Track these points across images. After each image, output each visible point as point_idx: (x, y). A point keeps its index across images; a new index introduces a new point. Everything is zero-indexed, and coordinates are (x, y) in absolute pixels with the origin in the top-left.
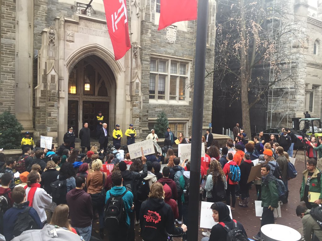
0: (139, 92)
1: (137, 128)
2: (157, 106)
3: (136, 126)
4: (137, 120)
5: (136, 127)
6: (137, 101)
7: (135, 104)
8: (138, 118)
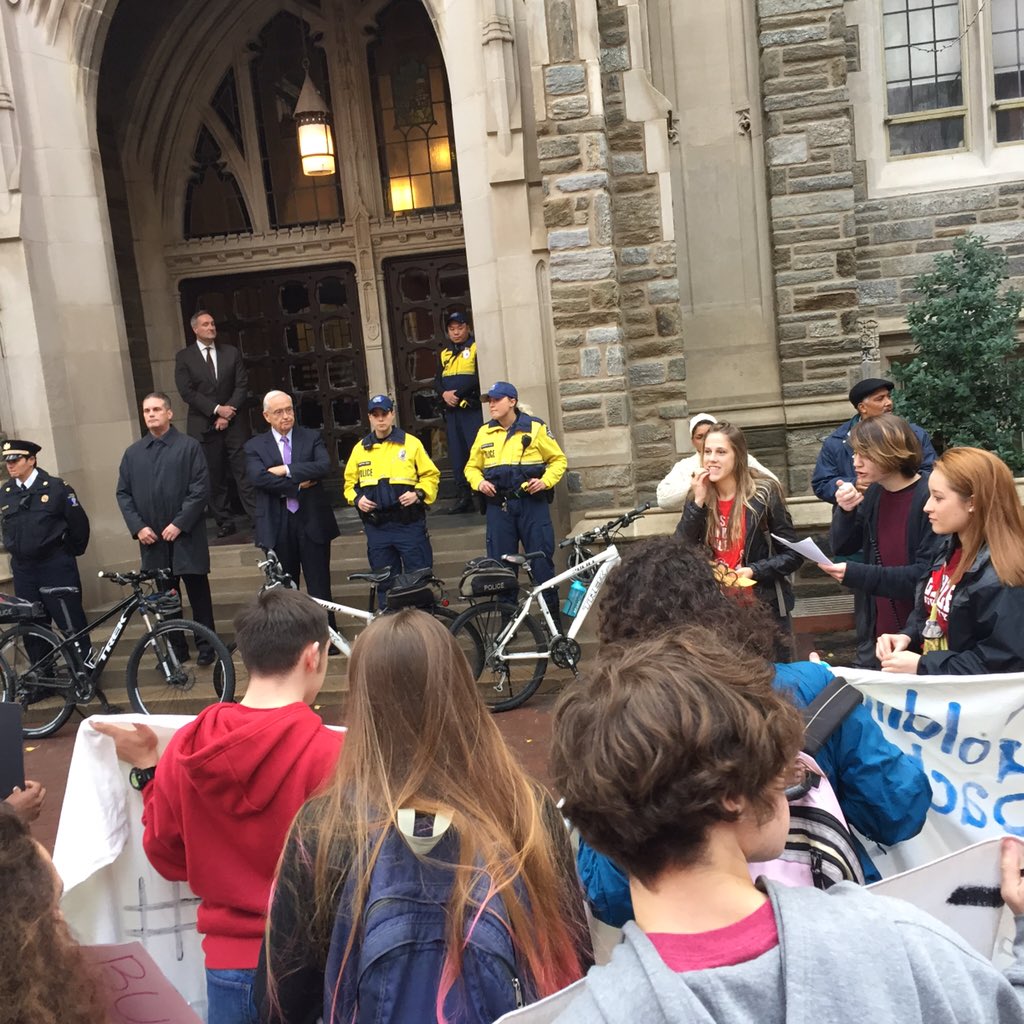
0: (582, 85)
1: (603, 410)
2: (984, 204)
3: (594, 397)
4: (602, 342)
5: (595, 405)
6: (576, 166)
7: (556, 197)
8: (601, 320)
